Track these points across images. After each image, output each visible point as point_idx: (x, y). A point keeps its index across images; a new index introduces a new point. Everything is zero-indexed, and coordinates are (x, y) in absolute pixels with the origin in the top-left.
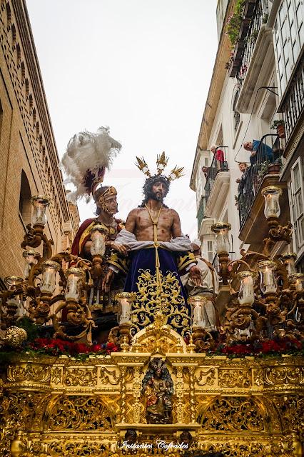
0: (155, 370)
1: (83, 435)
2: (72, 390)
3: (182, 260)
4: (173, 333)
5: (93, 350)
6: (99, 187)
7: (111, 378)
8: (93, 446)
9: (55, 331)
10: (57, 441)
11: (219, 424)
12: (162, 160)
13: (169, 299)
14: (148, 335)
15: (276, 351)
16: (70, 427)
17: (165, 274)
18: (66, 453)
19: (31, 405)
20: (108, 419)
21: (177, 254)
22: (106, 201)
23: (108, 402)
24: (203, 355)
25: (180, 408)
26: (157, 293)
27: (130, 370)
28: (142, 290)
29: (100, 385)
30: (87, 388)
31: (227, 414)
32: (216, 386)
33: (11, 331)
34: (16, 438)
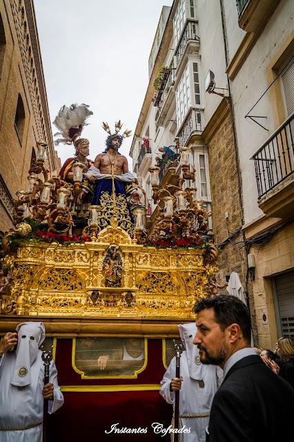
0: (112, 254)
1: (64, 294)
2: (59, 264)
3: (128, 187)
4: (123, 231)
5: (73, 240)
6: (78, 138)
7: (84, 258)
8: (70, 301)
9: (49, 227)
10: (47, 297)
11: (149, 289)
12: (119, 126)
13: (120, 211)
14: (108, 232)
15: (185, 246)
16: (56, 288)
17: (118, 195)
18: (52, 305)
19: (31, 273)
20: (80, 284)
21: (125, 183)
22: (82, 148)
23: (81, 273)
24: (142, 246)
25: (126, 278)
26: (112, 207)
27: (96, 253)
28: (103, 204)
29: (77, 262)
30: (68, 264)
31: (154, 282)
32: (148, 265)
33: (21, 226)
34: (20, 294)
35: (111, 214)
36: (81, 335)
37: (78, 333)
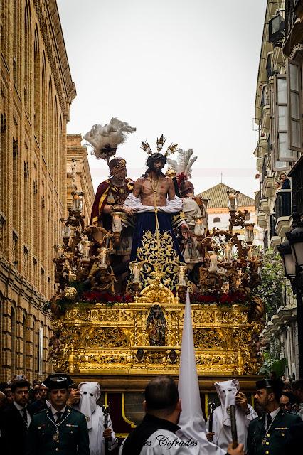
0: (155, 314)
1: (110, 351)
3: (175, 218)
5: (116, 300)
7: (128, 317)
8: (116, 358)
9: (91, 287)
10: (95, 354)
12: (161, 141)
13: (165, 252)
14: (150, 289)
15: (229, 303)
16: (102, 346)
17: (162, 233)
19: (79, 333)
20: (126, 341)
23: (126, 332)
25: (169, 336)
26: (156, 248)
28: (145, 246)
29: (121, 322)
30: (113, 323)
31: (200, 338)
33: (68, 290)
35: (155, 257)
37: (126, 389)
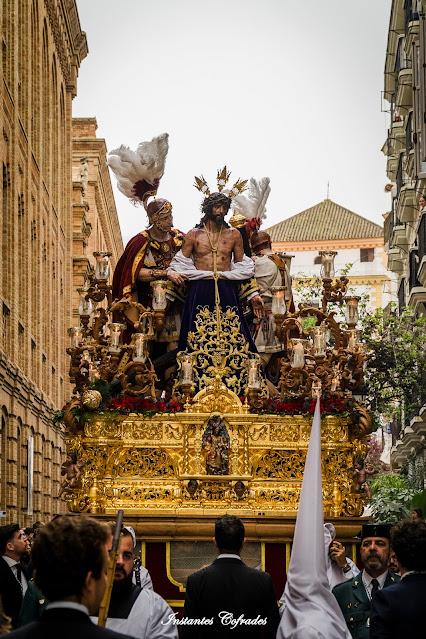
0: (214, 428)
1: (149, 482)
2: (141, 443)
3: (244, 288)
5: (159, 409)
6: (151, 199)
7: (175, 433)
8: (158, 492)
10: (127, 487)
11: (271, 473)
12: (223, 176)
13: (229, 338)
14: (208, 393)
16: (137, 474)
17: (224, 310)
18: (135, 498)
19: (104, 456)
20: (171, 467)
23: (173, 455)
24: (256, 415)
25: (235, 460)
26: (215, 333)
27: (192, 427)
28: (200, 329)
29: (166, 440)
30: (154, 442)
31: (279, 463)
32: (267, 442)
33: (89, 395)
34: (92, 486)
36: (178, 538)
37: (172, 536)
